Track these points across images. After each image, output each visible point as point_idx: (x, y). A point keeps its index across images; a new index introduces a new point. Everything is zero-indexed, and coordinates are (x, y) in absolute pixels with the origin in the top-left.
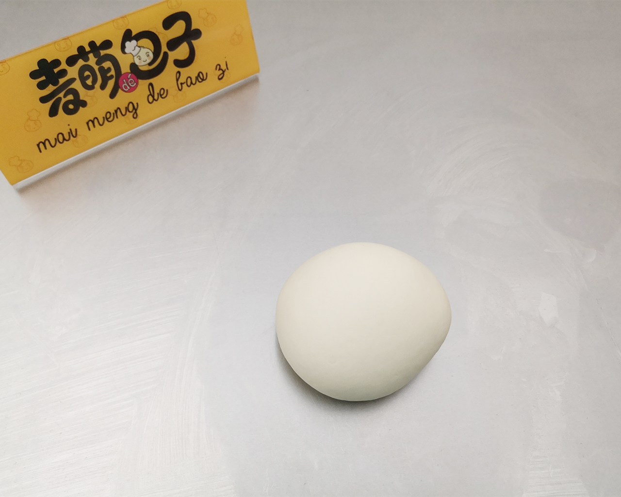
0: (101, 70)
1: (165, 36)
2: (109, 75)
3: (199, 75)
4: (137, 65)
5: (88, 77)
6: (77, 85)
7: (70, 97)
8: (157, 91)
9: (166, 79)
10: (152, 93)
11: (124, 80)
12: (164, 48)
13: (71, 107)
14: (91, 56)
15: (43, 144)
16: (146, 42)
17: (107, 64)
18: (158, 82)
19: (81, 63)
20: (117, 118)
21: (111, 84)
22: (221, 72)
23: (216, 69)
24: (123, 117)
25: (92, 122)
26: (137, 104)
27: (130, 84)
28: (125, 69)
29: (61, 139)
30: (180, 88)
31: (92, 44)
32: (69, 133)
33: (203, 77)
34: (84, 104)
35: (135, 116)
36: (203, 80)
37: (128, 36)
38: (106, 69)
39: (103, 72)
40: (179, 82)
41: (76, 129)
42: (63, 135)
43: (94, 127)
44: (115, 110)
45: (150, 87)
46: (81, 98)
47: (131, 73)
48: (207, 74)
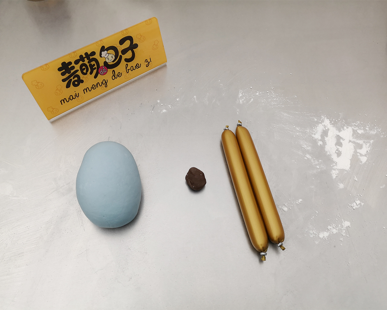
0: (90, 65)
1: (120, 48)
2: (94, 67)
3: (137, 65)
4: (107, 62)
5: (84, 69)
6: (79, 73)
7: (76, 79)
8: (116, 74)
9: (121, 68)
10: (114, 75)
11: (101, 70)
12: (120, 54)
13: (76, 83)
14: (86, 59)
15: (63, 101)
16: (111, 51)
17: (93, 63)
18: (117, 70)
19: (81, 63)
20: (98, 87)
21: (95, 71)
22: (148, 63)
23: (145, 62)
24: (100, 87)
25: (86, 89)
26: (107, 80)
27: (104, 71)
28: (101, 64)
30: (128, 72)
31: (86, 54)
32: (75, 95)
34: (82, 81)
36: (139, 67)
37: (103, 49)
39: (91, 66)
40: (127, 69)
41: (78, 93)
42: (72, 96)
43: (87, 92)
44: (96, 84)
45: (113, 72)
46: (81, 79)
47: (104, 66)
48: (141, 64)
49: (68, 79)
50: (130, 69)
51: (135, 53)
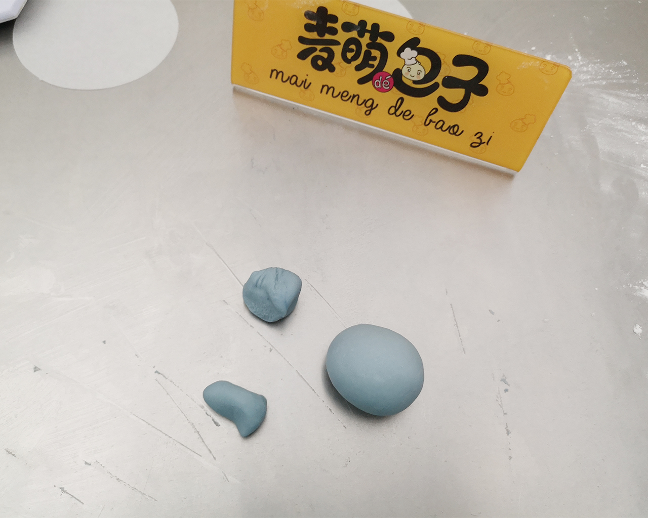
0: (368, 53)
1: (448, 69)
2: (370, 62)
3: (454, 126)
4: (402, 74)
5: (352, 50)
6: (338, 50)
7: (325, 55)
8: (403, 108)
9: (419, 106)
10: (397, 108)
11: (381, 77)
12: (439, 79)
13: (320, 63)
14: (367, 35)
15: (276, 73)
16: (427, 62)
17: (376, 53)
18: (410, 102)
19: (354, 34)
20: (351, 101)
21: (367, 71)
22: (479, 141)
23: (475, 135)
24: (356, 106)
25: (327, 88)
26: (377, 105)
27: (383, 84)
28: (389, 68)
30: (427, 123)
31: (376, 26)
32: (303, 81)
33: (457, 132)
34: (332, 69)
35: (368, 113)
36: (454, 134)
37: (413, 43)
38: (372, 55)
39: (368, 57)
40: (430, 118)
41: (310, 83)
42: (297, 79)
43: (327, 94)
44: (354, 95)
45: (400, 101)
46: (333, 63)
47: (392, 76)
48: (463, 131)
49: (310, 44)
50: (435, 122)
51: (469, 103)
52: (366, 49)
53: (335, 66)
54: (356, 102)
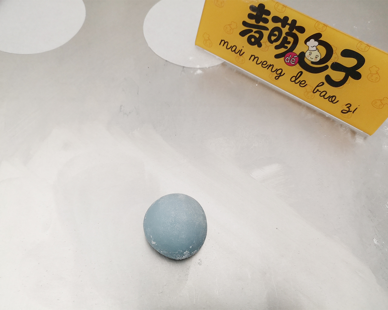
0: (285, 39)
1: (337, 58)
2: (286, 45)
3: (333, 97)
4: (305, 56)
5: (275, 35)
6: (266, 33)
7: (257, 35)
8: (301, 79)
10: (297, 78)
11: (290, 56)
12: (329, 63)
13: (253, 40)
14: (287, 27)
15: (224, 42)
16: (323, 51)
17: (290, 39)
18: (307, 76)
19: (279, 25)
20: (268, 69)
21: (282, 50)
22: (347, 109)
23: (346, 105)
24: (271, 72)
25: (254, 57)
26: (284, 74)
27: (291, 60)
28: (297, 51)
29: (233, 49)
30: (315, 91)
31: (294, 22)
32: (240, 50)
33: (334, 100)
34: (260, 45)
35: (277, 78)
36: (332, 102)
37: (317, 37)
38: (288, 40)
39: (285, 41)
40: (317, 88)
41: (244, 52)
42: (236, 48)
43: (253, 61)
44: (270, 64)
45: (300, 73)
46: (261, 41)
47: (298, 56)
48: (338, 101)
49: (249, 27)
50: (320, 92)
51: (346, 83)
52: (285, 35)
53: (262, 44)
54: (271, 69)
